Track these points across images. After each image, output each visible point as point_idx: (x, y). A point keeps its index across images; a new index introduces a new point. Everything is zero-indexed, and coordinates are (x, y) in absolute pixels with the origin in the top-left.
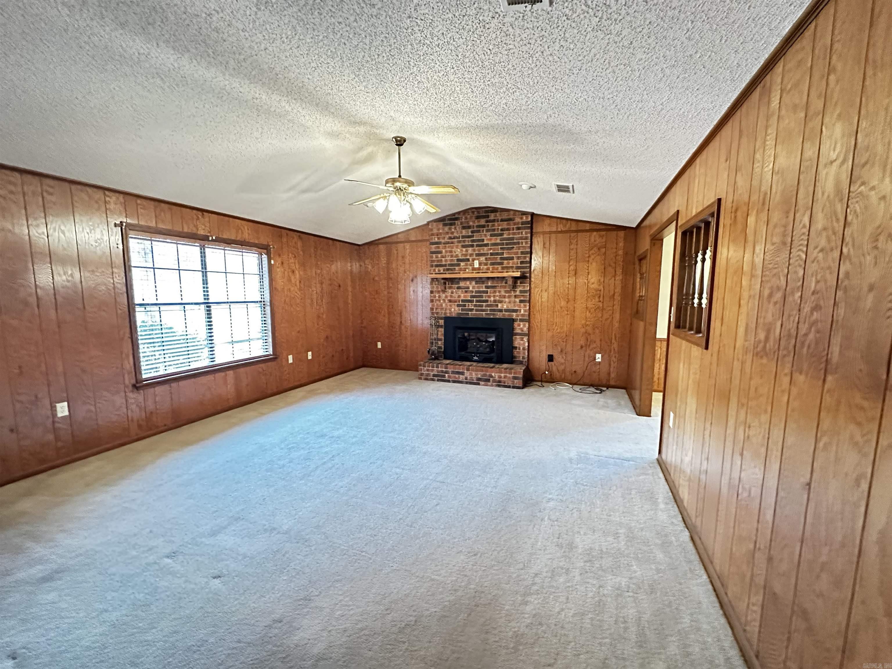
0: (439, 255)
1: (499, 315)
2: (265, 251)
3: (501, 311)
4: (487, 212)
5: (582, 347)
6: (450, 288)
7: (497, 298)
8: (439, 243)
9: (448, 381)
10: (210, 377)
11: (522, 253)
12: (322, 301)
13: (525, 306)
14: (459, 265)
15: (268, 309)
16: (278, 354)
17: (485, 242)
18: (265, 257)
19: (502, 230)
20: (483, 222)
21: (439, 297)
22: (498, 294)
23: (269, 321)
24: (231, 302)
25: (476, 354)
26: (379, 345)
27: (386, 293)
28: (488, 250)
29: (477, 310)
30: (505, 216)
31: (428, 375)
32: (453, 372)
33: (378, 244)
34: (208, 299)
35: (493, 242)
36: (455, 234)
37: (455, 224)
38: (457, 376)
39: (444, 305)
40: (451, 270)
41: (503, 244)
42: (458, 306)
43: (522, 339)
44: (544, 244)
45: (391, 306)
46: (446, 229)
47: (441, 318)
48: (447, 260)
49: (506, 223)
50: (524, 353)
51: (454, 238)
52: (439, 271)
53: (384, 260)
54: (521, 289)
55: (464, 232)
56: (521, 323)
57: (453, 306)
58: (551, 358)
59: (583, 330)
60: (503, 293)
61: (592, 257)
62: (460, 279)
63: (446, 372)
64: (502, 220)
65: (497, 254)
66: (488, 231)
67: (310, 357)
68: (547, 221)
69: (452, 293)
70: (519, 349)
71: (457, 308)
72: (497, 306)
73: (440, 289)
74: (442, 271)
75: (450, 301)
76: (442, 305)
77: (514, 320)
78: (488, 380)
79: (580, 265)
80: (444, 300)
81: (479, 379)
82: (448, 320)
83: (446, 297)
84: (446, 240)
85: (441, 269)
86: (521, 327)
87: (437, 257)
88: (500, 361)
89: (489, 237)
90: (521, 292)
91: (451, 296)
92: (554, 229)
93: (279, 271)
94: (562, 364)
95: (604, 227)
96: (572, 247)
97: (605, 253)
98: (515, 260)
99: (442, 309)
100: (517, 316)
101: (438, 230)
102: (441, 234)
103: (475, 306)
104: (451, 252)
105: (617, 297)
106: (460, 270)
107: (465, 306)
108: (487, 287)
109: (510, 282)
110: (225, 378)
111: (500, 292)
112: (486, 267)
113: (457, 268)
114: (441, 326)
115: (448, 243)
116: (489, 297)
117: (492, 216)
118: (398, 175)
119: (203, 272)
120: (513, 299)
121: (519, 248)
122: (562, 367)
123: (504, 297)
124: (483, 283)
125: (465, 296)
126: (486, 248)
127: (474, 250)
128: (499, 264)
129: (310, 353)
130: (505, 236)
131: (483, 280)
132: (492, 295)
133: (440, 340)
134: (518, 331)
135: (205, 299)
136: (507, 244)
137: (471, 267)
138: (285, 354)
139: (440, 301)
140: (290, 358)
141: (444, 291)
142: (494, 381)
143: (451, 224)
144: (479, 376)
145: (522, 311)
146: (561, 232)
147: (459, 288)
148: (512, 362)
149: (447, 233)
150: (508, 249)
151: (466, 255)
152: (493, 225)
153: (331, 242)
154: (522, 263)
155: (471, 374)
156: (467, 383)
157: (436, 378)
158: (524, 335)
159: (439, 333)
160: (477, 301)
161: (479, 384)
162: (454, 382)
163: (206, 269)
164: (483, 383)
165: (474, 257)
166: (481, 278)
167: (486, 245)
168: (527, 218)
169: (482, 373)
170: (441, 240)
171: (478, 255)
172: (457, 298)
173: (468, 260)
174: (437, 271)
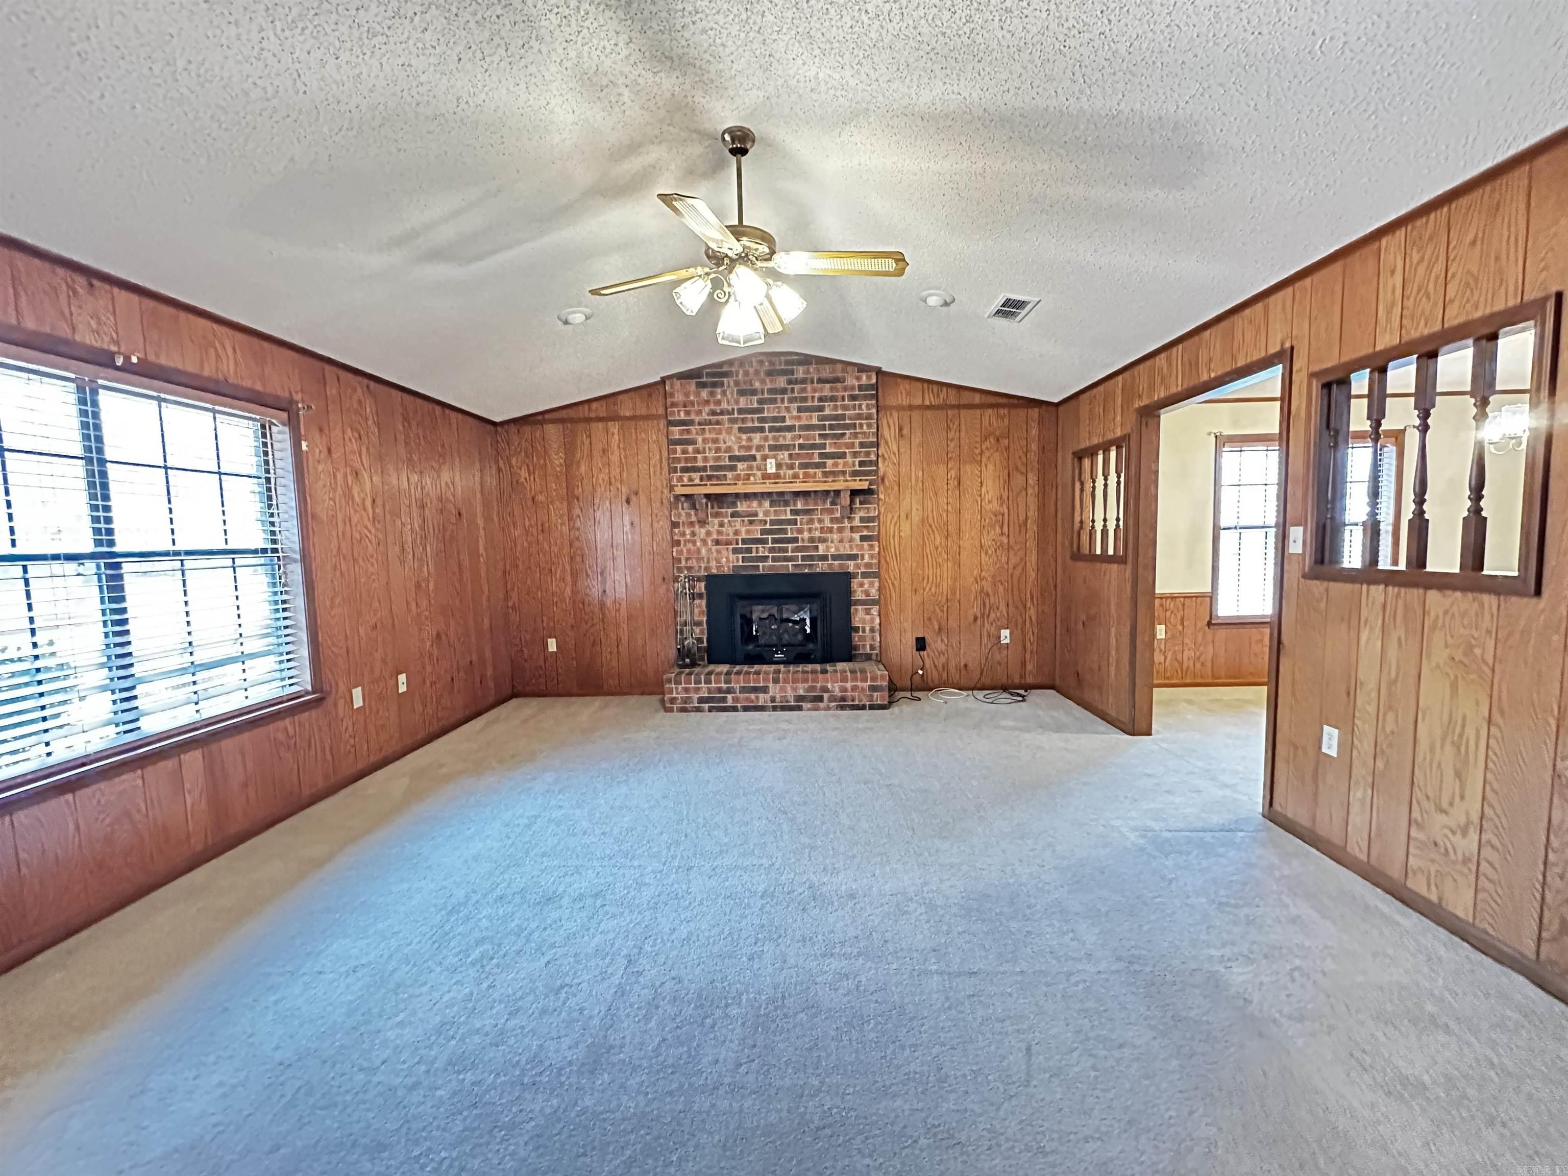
0: (690, 448)
1: (821, 567)
2: (285, 415)
3: (824, 558)
4: (787, 363)
5: (975, 619)
6: (717, 515)
7: (817, 534)
8: (691, 422)
9: (734, 709)
10: (130, 780)
11: (862, 445)
12: (425, 549)
13: (872, 547)
14: (733, 468)
15: (296, 572)
16: (326, 687)
17: (788, 423)
19: (821, 399)
20: (781, 382)
21: (693, 534)
22: (817, 525)
23: (299, 602)
24: (188, 553)
25: (779, 647)
26: (552, 645)
27: (565, 529)
28: (793, 439)
29: (774, 559)
30: (826, 372)
31: (686, 700)
32: (744, 690)
33: (542, 423)
34: (111, 543)
35: (804, 422)
36: (724, 406)
37: (722, 384)
38: (753, 696)
39: (704, 551)
40: (718, 478)
41: (823, 427)
42: (736, 551)
43: (868, 612)
44: (901, 429)
45: (578, 559)
46: (704, 394)
47: (699, 580)
48: (708, 457)
49: (828, 386)
50: (873, 639)
51: (722, 413)
52: (690, 479)
53: (557, 460)
54: (862, 514)
55: (743, 402)
56: (866, 581)
57: (724, 553)
58: (921, 644)
59: (976, 588)
60: (828, 524)
61: (987, 454)
62: (737, 495)
63: (729, 691)
64: (820, 381)
65: (814, 446)
66: (791, 401)
67: (403, 688)
68: (904, 386)
69: (721, 525)
70: (864, 631)
71: (731, 556)
72: (817, 548)
73: (694, 519)
74: (697, 481)
75: (717, 542)
76: (699, 551)
77: (850, 576)
78: (820, 699)
79: (966, 469)
80: (704, 542)
81: (800, 698)
82: (712, 580)
83: (708, 533)
84: (705, 416)
85: (696, 476)
86: (864, 588)
87: (684, 452)
88: (828, 657)
89: (795, 413)
90: (862, 520)
91: (719, 532)
92: (918, 401)
93: (320, 471)
94: (941, 653)
95: (1005, 401)
96: (951, 435)
97: (1008, 448)
98: (849, 459)
99: (699, 559)
100: (858, 566)
101: (687, 395)
102: (692, 403)
103: (772, 550)
104: (715, 441)
105: (1032, 527)
106: (738, 478)
107: (749, 551)
108: (795, 512)
109: (845, 499)
110: (178, 777)
111: (820, 521)
112: (791, 472)
113: (730, 475)
114: (700, 596)
115: (710, 423)
116: (800, 531)
117: (801, 372)
119: (89, 461)
120: (847, 534)
121: (855, 435)
122: (943, 659)
123: (830, 530)
124: (786, 504)
125: (748, 532)
126: (789, 435)
127: (766, 439)
128: (818, 466)
129: (402, 678)
130: (827, 412)
131: (787, 497)
132: (805, 527)
133: (699, 624)
134: (859, 595)
135: (98, 543)
136: (831, 427)
137: (759, 473)
138: (342, 688)
139: (694, 543)
140: (357, 693)
141: (703, 523)
142: (832, 699)
143: (714, 385)
144: (801, 692)
145: (866, 557)
146: (930, 407)
147: (733, 515)
148: (849, 658)
149: (707, 402)
150: (835, 436)
151: (749, 448)
152: (804, 390)
153: (438, 409)
154: (862, 464)
155: (783, 689)
156: (775, 709)
157: (706, 706)
158: (874, 602)
159: (696, 611)
160: (775, 541)
161: (800, 708)
162: (746, 709)
163: (100, 451)
164: (809, 705)
165: (767, 452)
166: (782, 494)
167: (791, 428)
168: (869, 378)
169: (806, 685)
170: (693, 417)
171: (773, 448)
172: (731, 536)
173: (754, 458)
174: (685, 479)
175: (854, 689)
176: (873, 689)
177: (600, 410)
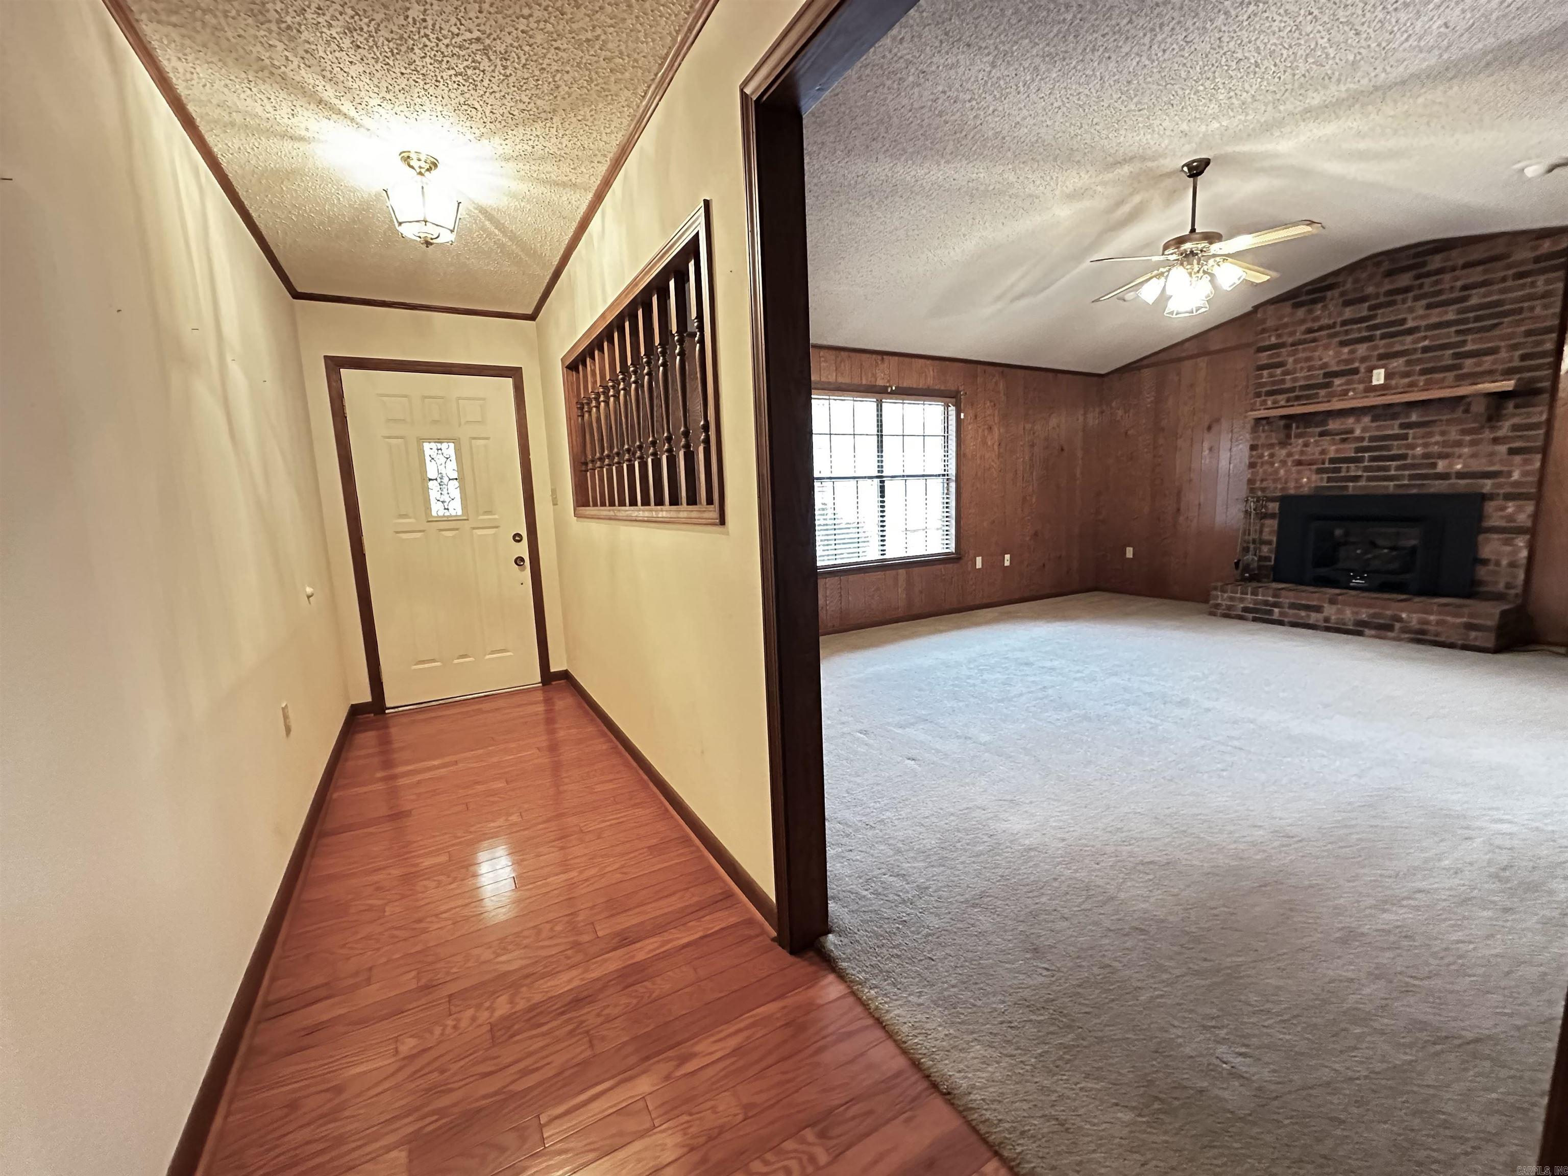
0: (1279, 371)
1: (1438, 486)
2: (954, 400)
3: (1444, 476)
4: (1417, 255)
6: (1298, 436)
7: (1436, 448)
8: (1282, 345)
9: (1281, 623)
10: (880, 574)
12: (1032, 473)
13: (1528, 461)
14: (1328, 385)
15: (953, 485)
16: (962, 552)
17: (1410, 324)
18: (952, 410)
19: (1465, 288)
20: (1405, 280)
21: (1272, 456)
22: (1437, 438)
23: (953, 504)
24: (908, 476)
25: (1360, 573)
26: (1130, 553)
27: (1150, 457)
28: (1414, 342)
29: (1370, 479)
30: (1478, 253)
31: (1229, 608)
32: (1293, 606)
33: (1139, 369)
34: (882, 472)
35: (1434, 320)
36: (1324, 321)
37: (1323, 299)
38: (1303, 613)
39: (1282, 472)
41: (1465, 321)
42: (1319, 471)
43: (1509, 542)
45: (1158, 481)
46: (1301, 313)
47: (1273, 500)
48: (1299, 377)
49: (1479, 269)
50: (1513, 575)
51: (1321, 329)
52: (1274, 402)
53: (1149, 397)
54: (1517, 420)
55: (1348, 313)
56: (1510, 504)
57: (1306, 473)
60: (1454, 435)
62: (1329, 413)
63: (1275, 605)
64: (1466, 266)
65: (1444, 347)
66: (1416, 299)
67: (1007, 563)
69: (1306, 445)
70: (1498, 565)
71: (1314, 477)
72: (1434, 465)
73: (1274, 441)
74: (1282, 403)
75: (1299, 463)
76: (1276, 472)
77: (1484, 498)
78: (1390, 628)
80: (1283, 463)
81: (1362, 623)
82: (1287, 501)
83: (1290, 455)
84: (1298, 336)
85: (1282, 399)
86: (1507, 513)
87: (1272, 375)
88: (1430, 589)
89: (1421, 312)
90: (1515, 428)
91: (1302, 453)
93: (970, 428)
98: (1504, 354)
99: (1277, 480)
100: (1498, 486)
101: (1280, 318)
102: (1286, 325)
103: (1366, 469)
104: (1309, 359)
106: (1332, 394)
107: (1338, 470)
108: (1406, 426)
109: (1479, 407)
110: (896, 578)
111: (1444, 433)
112: (1406, 380)
113: (1322, 392)
114: (1272, 516)
115: (1304, 342)
116: (1412, 447)
117: (1436, 262)
118: (1190, 228)
119: (878, 436)
120: (1486, 447)
121: (1519, 323)
123: (1459, 444)
124: (1394, 417)
125: (1339, 451)
126: (1409, 339)
127: (1375, 348)
128: (1449, 368)
129: (1007, 557)
130: (1474, 301)
131: (1396, 409)
132: (1420, 441)
133: (1269, 543)
134: (1495, 522)
135: (879, 471)
136: (1479, 319)
137: (1361, 386)
138: (971, 555)
139: (1272, 464)
140: (979, 560)
141: (1283, 444)
142: (1404, 630)
143: (1314, 302)
144: (1364, 617)
145: (1516, 474)
147: (1322, 434)
148: (1470, 595)
149: (1303, 321)
150: (1482, 330)
151: (1350, 361)
152: (1438, 282)
153: (1050, 375)
154: (1528, 357)
155: (1339, 611)
156: (1328, 629)
157: (1250, 616)
159: (1266, 530)
160: (1373, 459)
161: (1360, 634)
162: (1294, 625)
163: (881, 431)
164: (1373, 632)
165: (1374, 362)
166: (1390, 406)
167: (1410, 331)
168: (1555, 242)
169: (1372, 611)
170: (1284, 339)
171: (1381, 357)
172: (1317, 456)
173: (1356, 371)
174: (1269, 403)
175: (1441, 623)
176: (1471, 627)
177: (1191, 348)
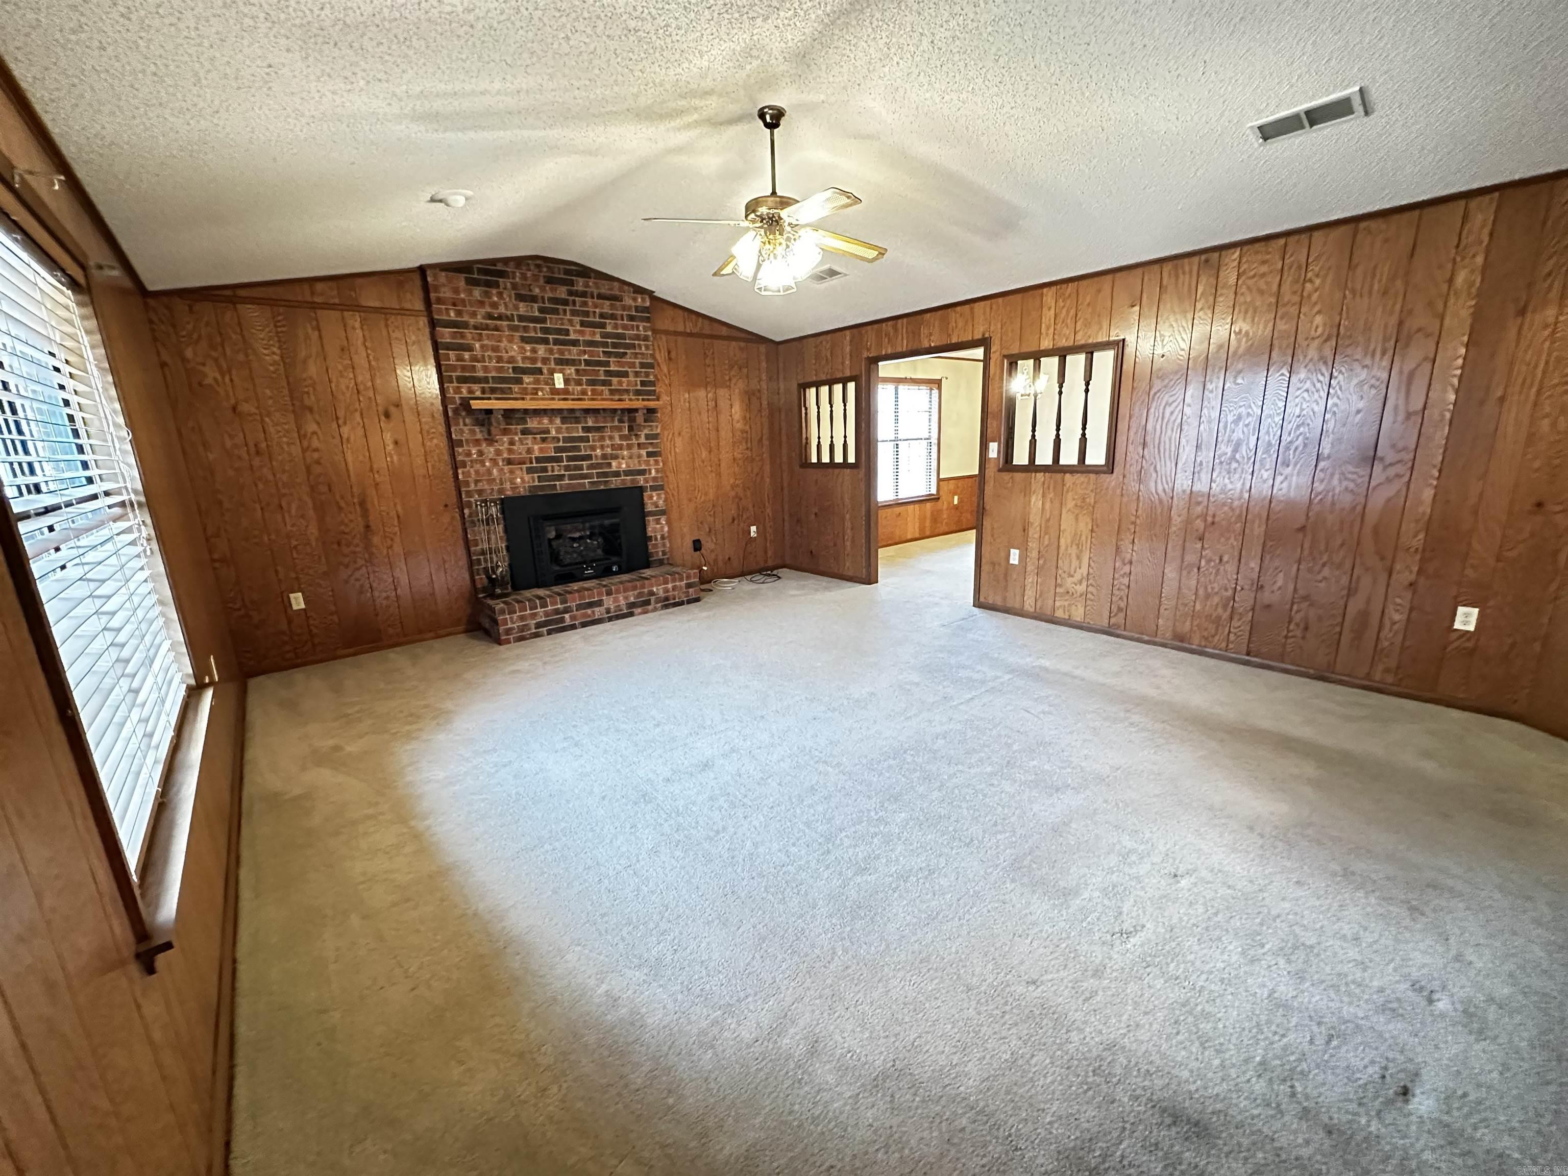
0: (467, 355)
1: (615, 483)
3: (617, 474)
4: (567, 272)
5: (734, 520)
6: (505, 432)
7: (609, 450)
8: (465, 325)
9: (573, 627)
11: (643, 365)
13: (657, 462)
14: (519, 381)
17: (573, 336)
19: (602, 316)
20: (562, 292)
21: (481, 453)
22: (608, 442)
25: (589, 563)
27: (296, 450)
28: (579, 355)
29: (571, 477)
30: (605, 288)
31: (522, 629)
32: (580, 607)
33: (234, 302)
35: (588, 338)
36: (502, 309)
37: (497, 285)
38: (589, 611)
39: (495, 471)
40: (502, 391)
41: (605, 345)
42: (530, 471)
43: (658, 522)
44: (669, 353)
45: (323, 489)
46: (477, 293)
47: (493, 503)
48: (489, 367)
49: (608, 303)
50: (664, 545)
51: (500, 318)
54: (646, 431)
55: (523, 308)
56: (654, 494)
57: (518, 472)
58: (697, 545)
59: (733, 494)
60: (617, 441)
61: (734, 381)
62: (526, 411)
63: (566, 611)
64: (600, 297)
65: (599, 363)
66: (574, 313)
68: (670, 312)
69: (512, 443)
70: (656, 539)
71: (527, 477)
72: (610, 465)
73: (479, 436)
74: (478, 394)
75: (509, 462)
76: (489, 472)
77: (641, 489)
78: (648, 603)
79: (722, 392)
80: (494, 462)
81: (632, 605)
82: (507, 504)
83: (498, 453)
84: (479, 319)
85: (477, 388)
86: (653, 500)
87: (460, 359)
89: (578, 327)
90: (648, 437)
91: (510, 451)
92: (680, 328)
94: (712, 551)
95: (743, 335)
96: (708, 361)
97: (747, 377)
98: (632, 378)
99: (491, 481)
100: (646, 481)
101: (456, 291)
102: (463, 302)
103: (567, 468)
104: (495, 349)
105: (766, 442)
106: (525, 391)
107: (545, 470)
108: (587, 429)
111: (611, 438)
112: (579, 388)
113: (516, 388)
114: (497, 521)
115: (487, 328)
116: (593, 448)
117: (580, 284)
118: (771, 191)
120: (635, 450)
121: (635, 356)
122: (713, 556)
123: (621, 447)
124: (577, 421)
125: (541, 450)
126: (574, 350)
127: (551, 351)
128: (604, 383)
130: (609, 329)
131: (578, 414)
132: (598, 444)
134: (649, 508)
136: (615, 345)
137: (547, 388)
139: (482, 463)
141: (490, 441)
143: (488, 284)
144: (632, 599)
145: (653, 471)
146: (691, 335)
147: (525, 432)
148: (648, 566)
149: (481, 303)
150: (617, 355)
151: (534, 360)
152: (585, 304)
154: (643, 383)
155: (616, 600)
156: (610, 619)
157: (544, 630)
158: (663, 513)
159: (494, 537)
160: (570, 459)
161: (631, 614)
162: (584, 625)
164: (639, 610)
165: (553, 366)
166: (572, 411)
167: (575, 343)
168: (643, 300)
169: (636, 592)
170: (466, 318)
171: (559, 362)
172: (524, 455)
173: (539, 371)
174: (464, 391)
175: (674, 588)
176: (689, 586)
